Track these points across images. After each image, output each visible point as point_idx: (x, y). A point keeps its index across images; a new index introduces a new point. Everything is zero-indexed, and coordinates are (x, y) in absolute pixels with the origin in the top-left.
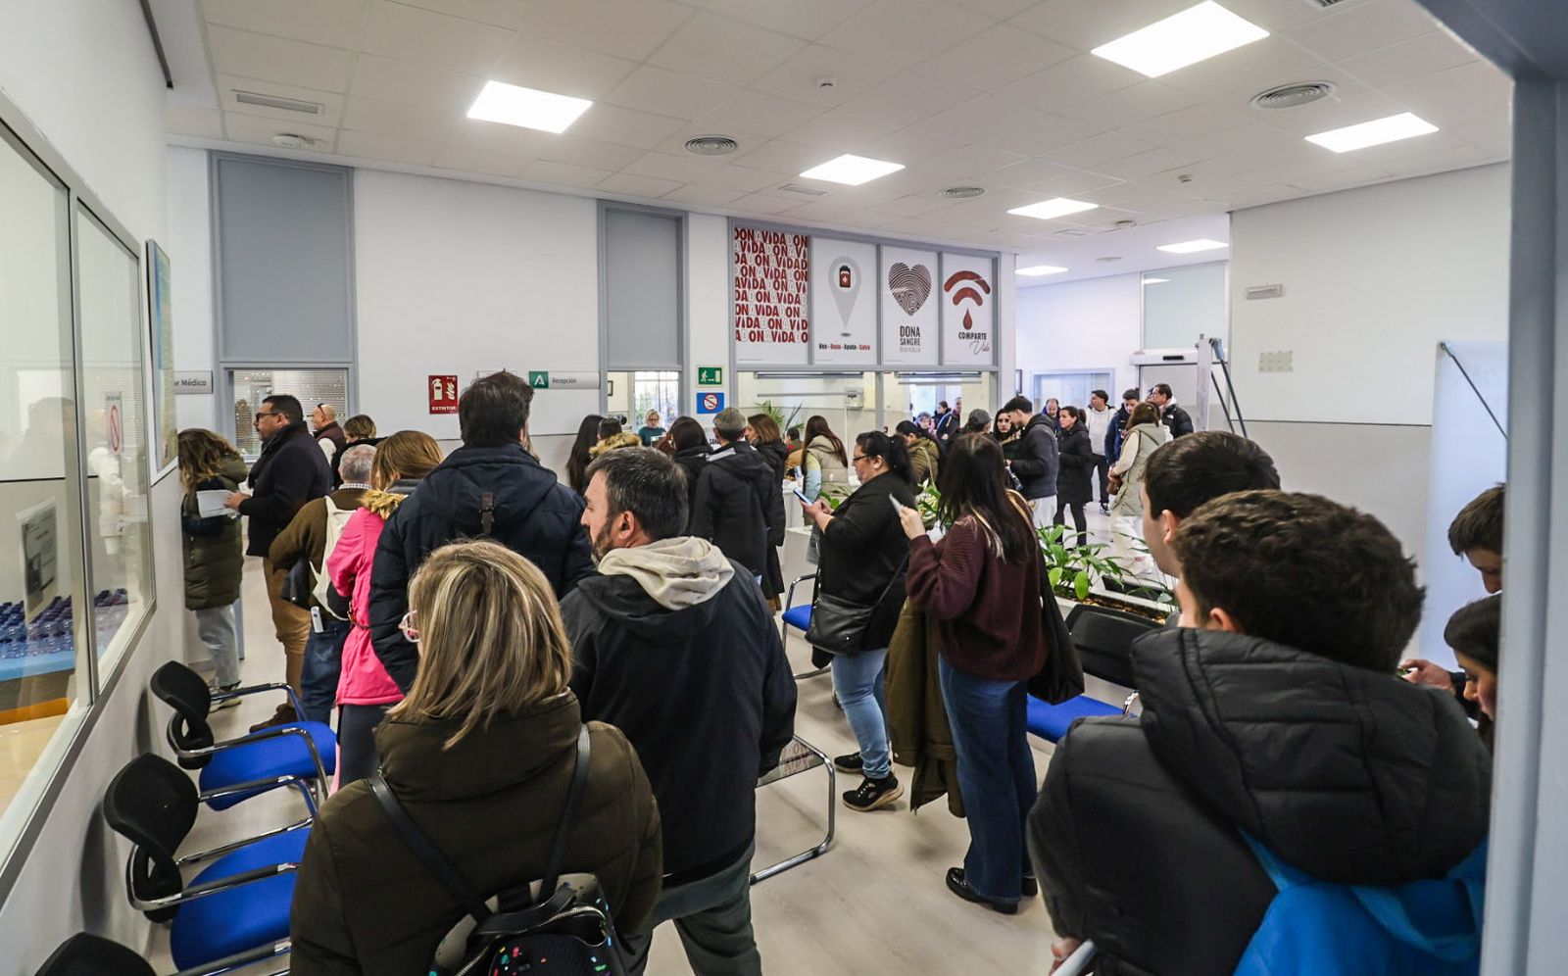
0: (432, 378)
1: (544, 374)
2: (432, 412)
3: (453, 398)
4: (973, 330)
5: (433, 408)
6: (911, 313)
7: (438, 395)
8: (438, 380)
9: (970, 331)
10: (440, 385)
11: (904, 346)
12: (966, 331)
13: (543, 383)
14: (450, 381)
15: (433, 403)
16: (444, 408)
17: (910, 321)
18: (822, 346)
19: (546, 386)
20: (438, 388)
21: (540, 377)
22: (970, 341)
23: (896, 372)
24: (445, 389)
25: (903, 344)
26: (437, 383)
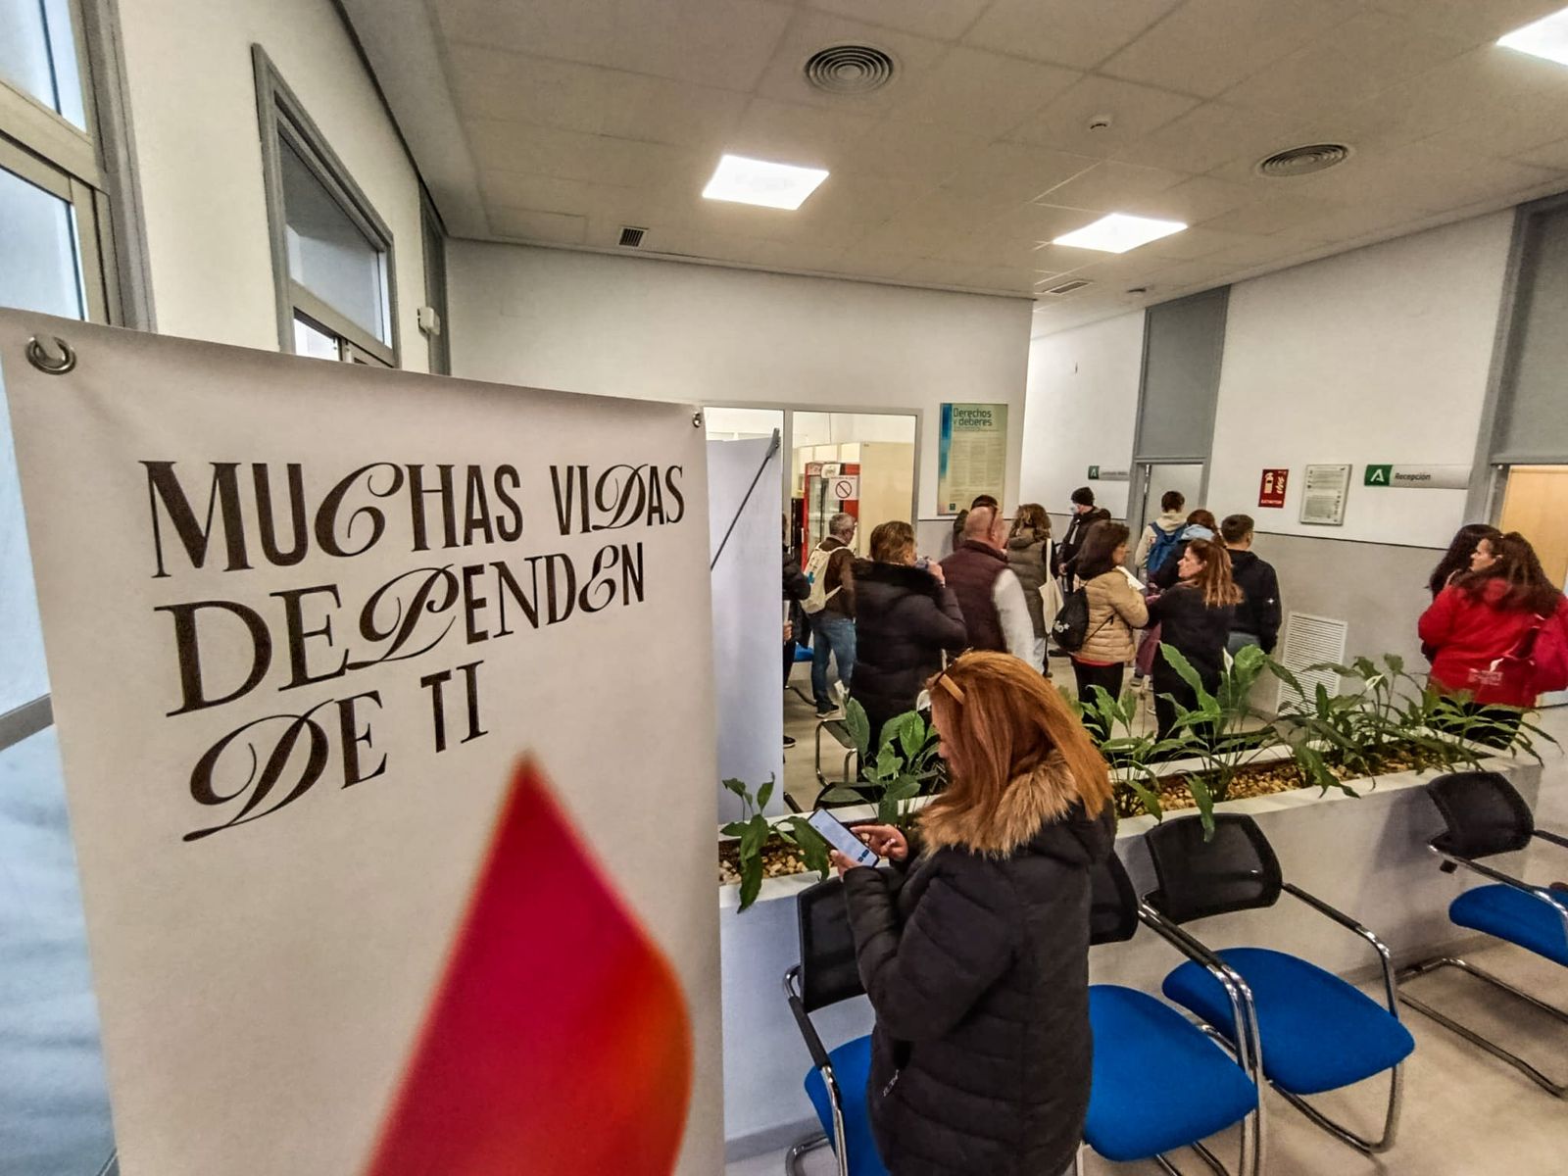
0: (1266, 472)
1: (1387, 469)
2: (1261, 505)
3: (1281, 492)
5: (1263, 502)
7: (1269, 489)
8: (1271, 474)
10: (1272, 479)
13: (1381, 479)
14: (1281, 475)
15: (1263, 496)
16: (1271, 502)
19: (1386, 483)
20: (1269, 482)
21: (1379, 471)
24: (1275, 483)
26: (1270, 477)
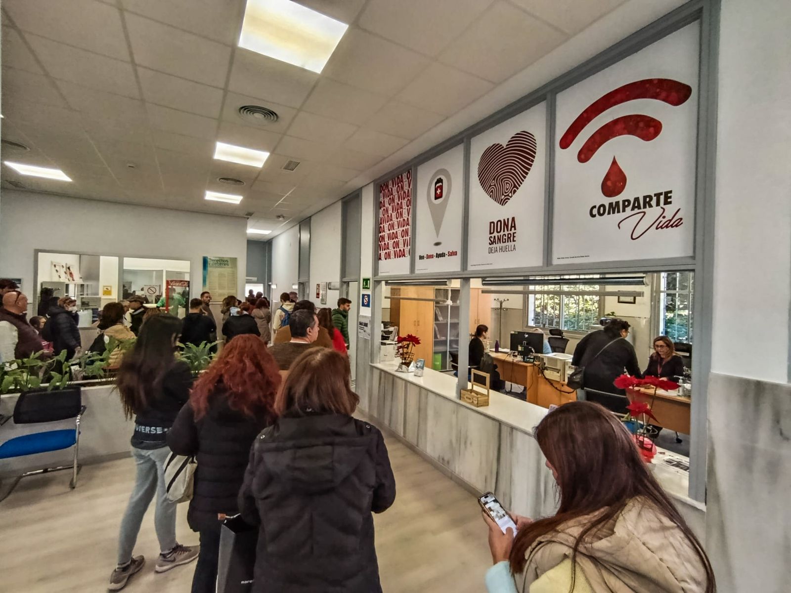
1: (331, 284)
4: (628, 193)
6: (503, 202)
9: (620, 198)
11: (494, 246)
12: (607, 201)
17: (502, 213)
18: (421, 258)
19: (331, 288)
22: (618, 217)
23: (484, 279)
25: (491, 243)
